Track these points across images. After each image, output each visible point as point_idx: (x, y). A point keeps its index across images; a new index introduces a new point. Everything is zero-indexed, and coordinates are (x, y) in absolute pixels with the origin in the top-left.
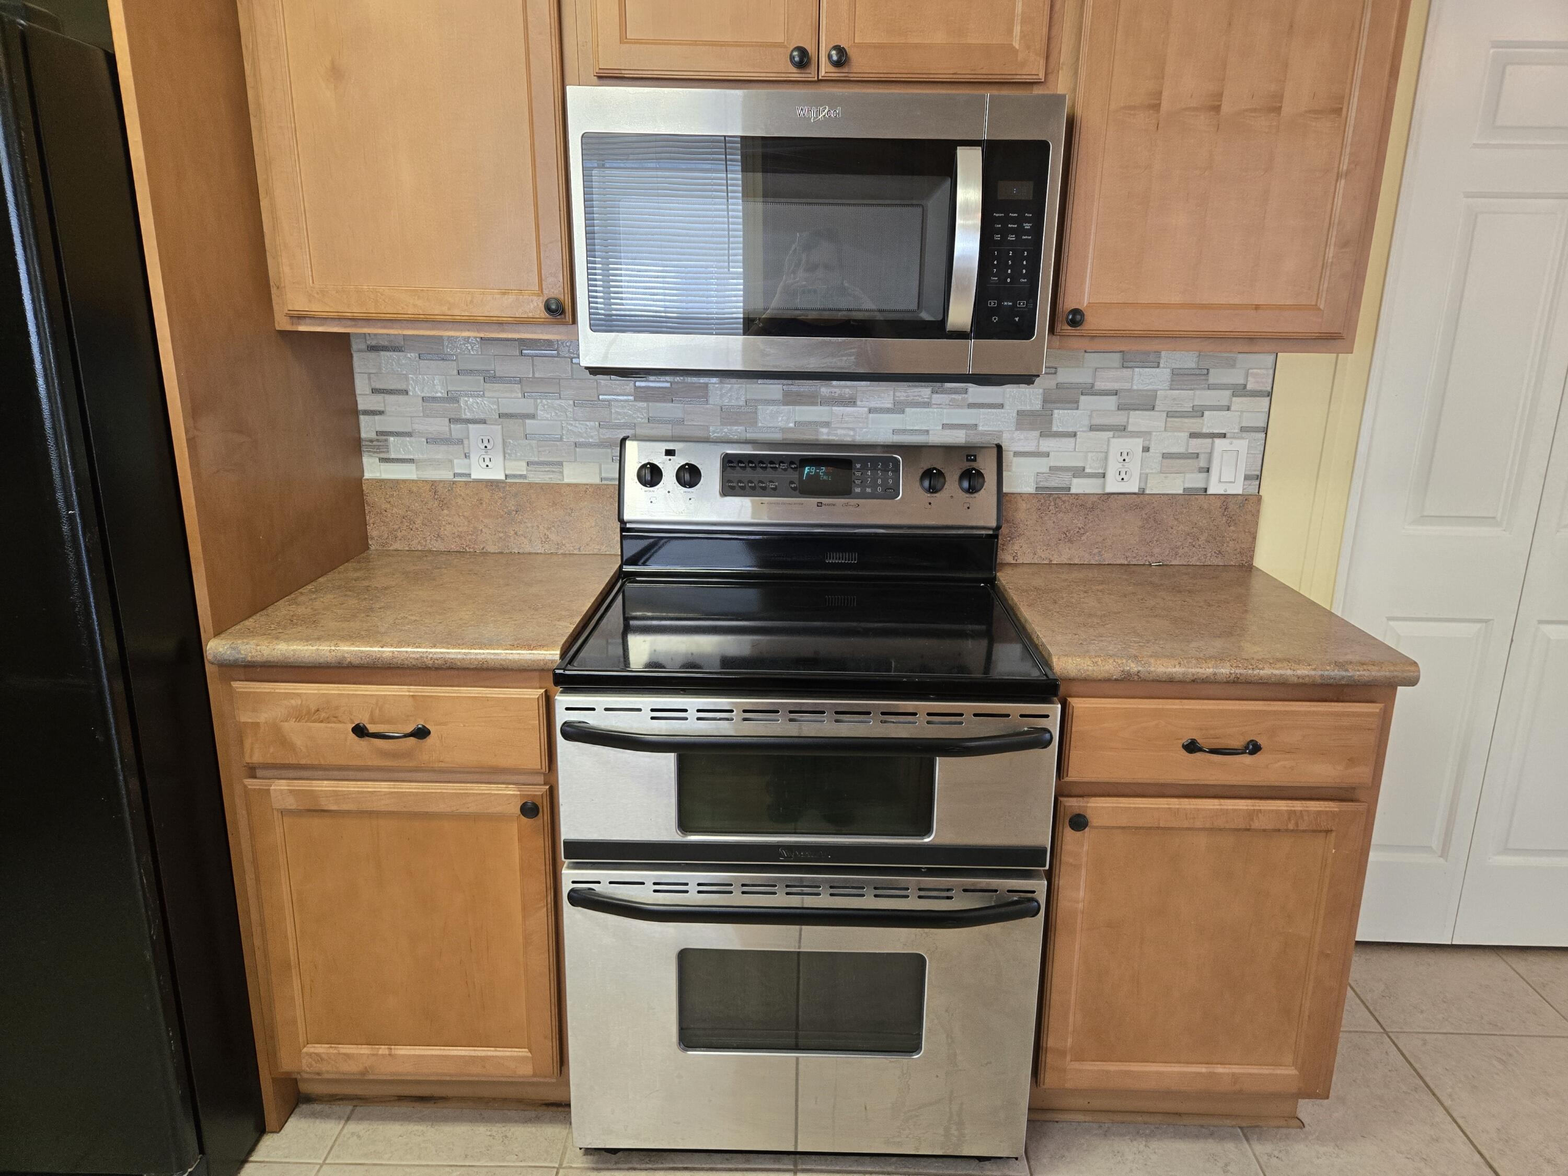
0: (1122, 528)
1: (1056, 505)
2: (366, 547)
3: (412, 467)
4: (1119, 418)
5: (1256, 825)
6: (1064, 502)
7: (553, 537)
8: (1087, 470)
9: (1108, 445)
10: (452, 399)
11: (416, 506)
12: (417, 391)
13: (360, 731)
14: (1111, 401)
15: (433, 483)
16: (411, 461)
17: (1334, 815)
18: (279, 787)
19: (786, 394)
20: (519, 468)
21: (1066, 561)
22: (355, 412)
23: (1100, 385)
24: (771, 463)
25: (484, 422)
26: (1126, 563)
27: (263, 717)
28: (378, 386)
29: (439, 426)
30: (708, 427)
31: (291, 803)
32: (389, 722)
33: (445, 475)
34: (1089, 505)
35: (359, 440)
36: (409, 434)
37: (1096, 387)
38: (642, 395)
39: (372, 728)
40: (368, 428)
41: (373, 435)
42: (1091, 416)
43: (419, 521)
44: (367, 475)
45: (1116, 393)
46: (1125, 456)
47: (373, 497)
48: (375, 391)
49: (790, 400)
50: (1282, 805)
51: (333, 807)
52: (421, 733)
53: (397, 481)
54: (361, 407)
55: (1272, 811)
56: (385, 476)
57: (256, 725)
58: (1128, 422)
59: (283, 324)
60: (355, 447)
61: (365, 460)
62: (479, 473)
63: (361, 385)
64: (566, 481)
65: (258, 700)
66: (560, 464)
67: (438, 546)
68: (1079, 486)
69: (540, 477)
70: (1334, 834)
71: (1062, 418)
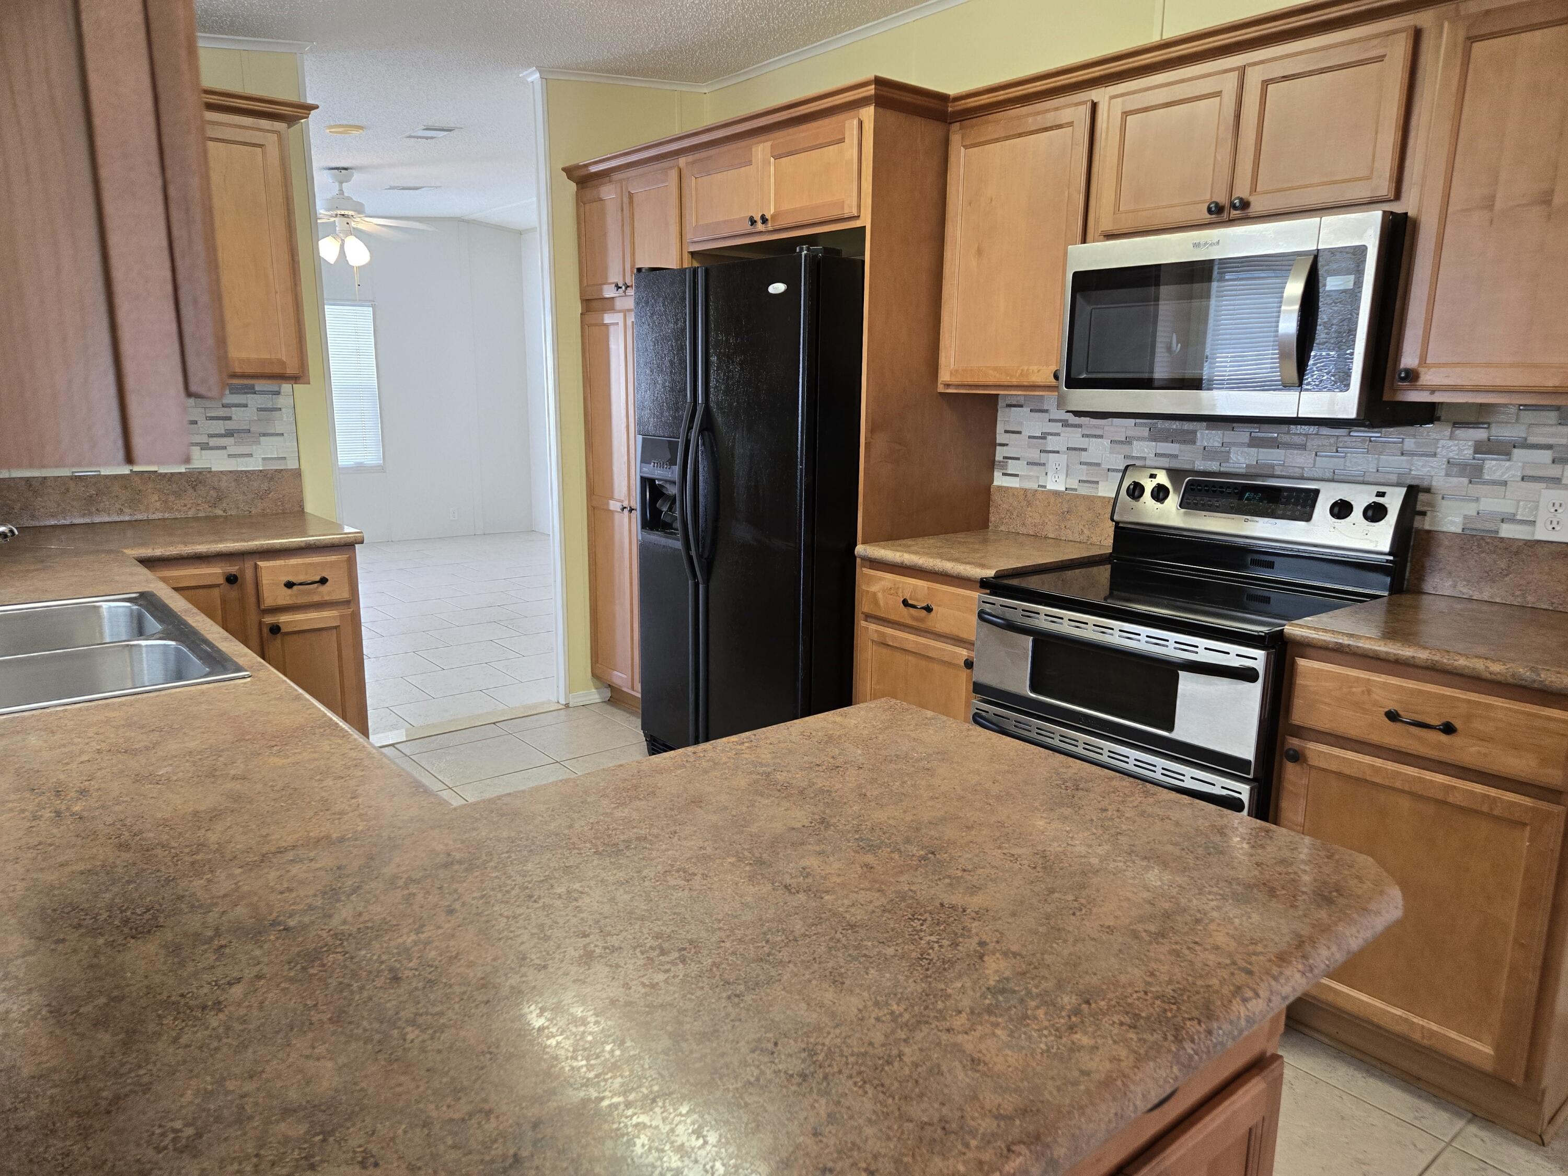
0: (1549, 574)
1: (1479, 546)
2: (987, 527)
3: (1017, 479)
4: (1555, 471)
5: (1451, 799)
6: (1488, 543)
7: (1086, 531)
8: (1519, 517)
9: (1540, 495)
10: (1044, 437)
11: (1015, 504)
12: (1026, 433)
13: (905, 603)
14: (1547, 455)
15: (1026, 490)
16: (1017, 475)
17: (1527, 809)
18: (873, 627)
19: (1252, 438)
20: (1074, 484)
21: (1486, 598)
22: (993, 444)
23: (1532, 440)
24: (1221, 487)
25: (1058, 452)
26: (1551, 608)
27: (874, 589)
28: (1008, 429)
29: (1035, 455)
30: (1194, 462)
31: (875, 637)
32: (917, 600)
33: (1033, 485)
34: (1514, 549)
35: (994, 460)
36: (1018, 459)
37: (1528, 442)
38: (1155, 437)
39: (910, 602)
40: (1000, 453)
41: (1001, 459)
42: (1523, 468)
43: (1015, 514)
44: (996, 483)
45: (1549, 447)
46: (1557, 507)
47: (995, 497)
48: (1006, 432)
49: (1255, 443)
50: (1478, 788)
51: (891, 644)
52: (928, 609)
53: (1007, 488)
54: (998, 441)
55: (1467, 790)
56: (1005, 484)
57: (868, 592)
58: (1562, 475)
59: (941, 389)
60: (991, 465)
61: (996, 473)
62: (1051, 486)
63: (1000, 428)
64: (1100, 494)
65: (870, 579)
66: (1097, 483)
67: (1022, 530)
68: (1508, 531)
69: (1084, 490)
70: (1528, 828)
71: (1494, 467)
